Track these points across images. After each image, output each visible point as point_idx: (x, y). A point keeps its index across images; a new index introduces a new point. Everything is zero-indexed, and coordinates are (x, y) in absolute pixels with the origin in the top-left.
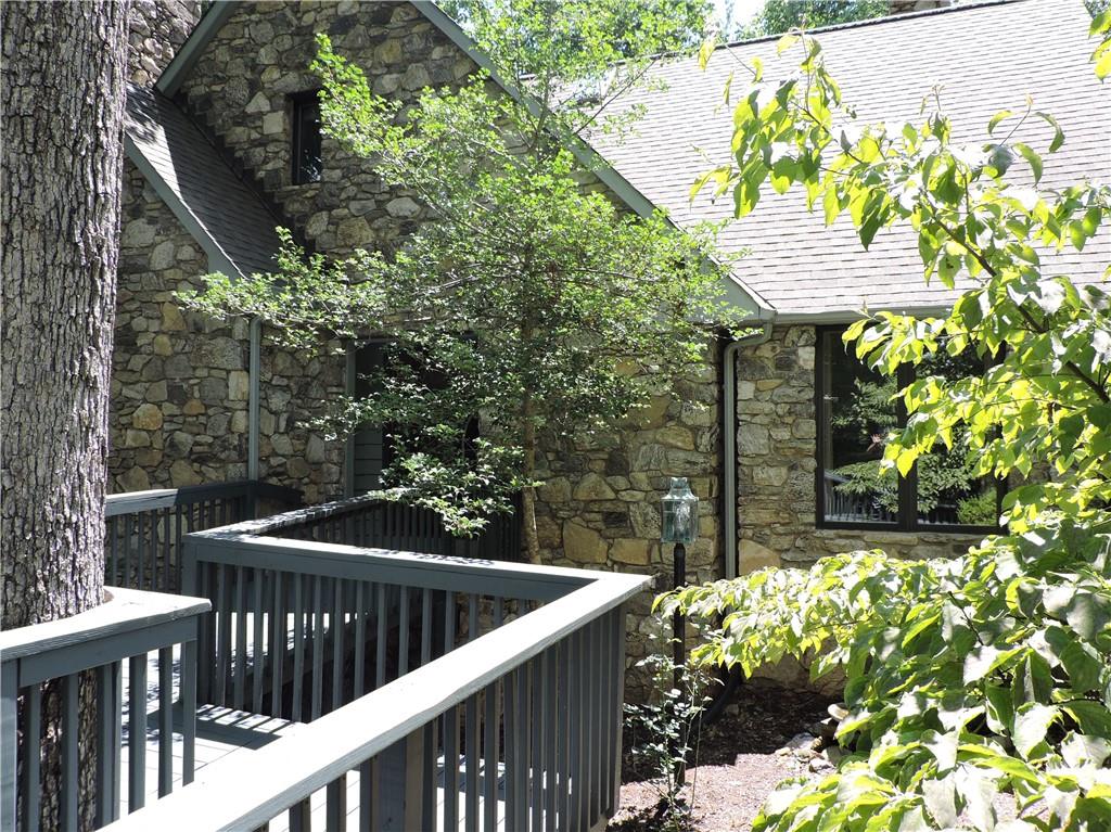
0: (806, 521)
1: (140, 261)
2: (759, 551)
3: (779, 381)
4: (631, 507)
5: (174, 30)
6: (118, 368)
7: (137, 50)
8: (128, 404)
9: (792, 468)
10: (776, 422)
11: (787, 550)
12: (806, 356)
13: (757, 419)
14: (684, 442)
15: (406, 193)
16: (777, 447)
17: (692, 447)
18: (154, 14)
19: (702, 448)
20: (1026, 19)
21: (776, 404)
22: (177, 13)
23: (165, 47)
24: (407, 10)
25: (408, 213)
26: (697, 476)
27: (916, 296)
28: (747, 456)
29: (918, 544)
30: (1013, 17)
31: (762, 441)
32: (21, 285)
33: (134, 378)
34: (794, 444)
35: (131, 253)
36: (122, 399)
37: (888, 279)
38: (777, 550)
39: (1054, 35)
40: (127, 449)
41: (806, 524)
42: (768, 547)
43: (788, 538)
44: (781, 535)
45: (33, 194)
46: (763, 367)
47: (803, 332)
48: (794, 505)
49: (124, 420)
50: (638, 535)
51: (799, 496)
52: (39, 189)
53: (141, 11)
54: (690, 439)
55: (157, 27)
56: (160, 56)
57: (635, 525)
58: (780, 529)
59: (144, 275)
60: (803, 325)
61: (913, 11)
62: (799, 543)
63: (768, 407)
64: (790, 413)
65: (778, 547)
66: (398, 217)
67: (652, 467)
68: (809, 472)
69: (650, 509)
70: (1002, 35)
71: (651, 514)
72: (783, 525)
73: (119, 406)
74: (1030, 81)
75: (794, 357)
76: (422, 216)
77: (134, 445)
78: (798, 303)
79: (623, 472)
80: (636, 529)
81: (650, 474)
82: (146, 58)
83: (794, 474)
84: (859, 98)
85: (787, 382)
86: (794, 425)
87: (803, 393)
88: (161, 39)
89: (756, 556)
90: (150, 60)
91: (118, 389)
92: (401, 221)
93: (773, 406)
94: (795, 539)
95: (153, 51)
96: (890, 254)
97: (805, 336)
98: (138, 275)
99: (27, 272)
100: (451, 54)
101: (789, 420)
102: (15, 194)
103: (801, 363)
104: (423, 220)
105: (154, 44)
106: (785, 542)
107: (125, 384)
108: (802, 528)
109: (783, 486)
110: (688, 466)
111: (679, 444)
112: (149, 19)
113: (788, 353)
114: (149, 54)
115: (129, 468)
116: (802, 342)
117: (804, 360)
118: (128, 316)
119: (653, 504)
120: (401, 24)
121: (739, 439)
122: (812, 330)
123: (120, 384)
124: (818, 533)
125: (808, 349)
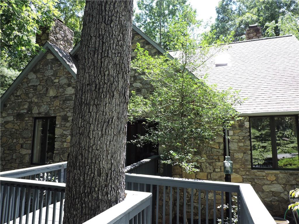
0: (249, 167)
1: (70, 98)
2: (236, 176)
3: (240, 131)
4: (202, 164)
5: (67, 39)
6: (62, 126)
7: (59, 44)
8: (65, 136)
9: (244, 153)
10: (239, 141)
11: (244, 175)
12: (247, 124)
13: (234, 141)
14: (216, 146)
15: (138, 81)
16: (240, 147)
17: (218, 148)
18: (63, 35)
19: (221, 148)
20: (283, 42)
21: (239, 137)
22: (68, 35)
23: (65, 43)
24: (138, 36)
25: (139, 86)
26: (220, 155)
27: (275, 109)
28: (232, 150)
29: (280, 173)
30: (279, 41)
31: (236, 146)
32: (115, 108)
33: (67, 129)
34: (245, 147)
35: (67, 96)
36: (63, 134)
37: (266, 105)
38: (241, 175)
39: (291, 46)
40: (64, 148)
41: (249, 168)
42: (239, 174)
43: (244, 172)
44: (242, 171)
45: (118, 84)
46: (235, 127)
47: (246, 118)
48: (246, 163)
49: (63, 140)
50: (204, 171)
51: (247, 160)
52: (119, 82)
53: (60, 34)
54: (218, 146)
55: (64, 38)
56: (64, 46)
57: (203, 168)
58: (242, 170)
59: (71, 101)
60: (245, 116)
61: (252, 39)
62: (247, 173)
63: (237, 137)
64: (243, 139)
65: (242, 174)
66: (136, 87)
67: (207, 153)
68: (249, 154)
69: (207, 164)
70: (278, 45)
71: (208, 166)
72: (242, 168)
73: (62, 136)
74: (288, 56)
75: (243, 124)
76: (143, 87)
77: (66, 146)
78: (244, 110)
79: (199, 154)
80: (204, 170)
81: (207, 155)
82: (61, 46)
83: (245, 155)
84: (246, 60)
85: (242, 131)
86: (244, 142)
87: (246, 134)
88: (64, 41)
89: (236, 177)
90: (62, 46)
91: (62, 131)
92: (137, 88)
93: (238, 137)
94: (246, 172)
95: (63, 44)
96: (265, 98)
97: (246, 119)
98: (69, 102)
99: (117, 104)
100: (150, 47)
101: (243, 141)
102: (115, 84)
103: (246, 126)
104: (143, 88)
105: (63, 43)
106: (244, 173)
107: (64, 130)
108: (248, 169)
109: (242, 158)
110: (217, 153)
111: (215, 147)
112: (62, 36)
113: (242, 123)
114: (62, 45)
115: (65, 153)
116: (246, 121)
117: (247, 125)
118: (66, 112)
119: (208, 163)
120: (137, 40)
121: (230, 146)
122: (248, 117)
123: (63, 130)
124: (252, 171)
125: (247, 122)
